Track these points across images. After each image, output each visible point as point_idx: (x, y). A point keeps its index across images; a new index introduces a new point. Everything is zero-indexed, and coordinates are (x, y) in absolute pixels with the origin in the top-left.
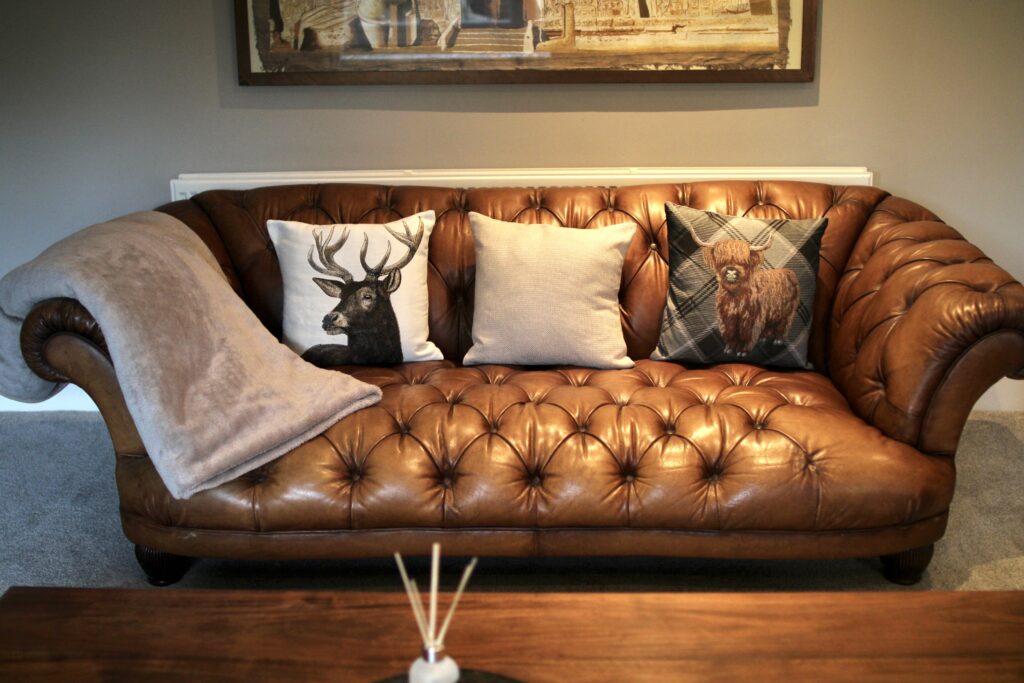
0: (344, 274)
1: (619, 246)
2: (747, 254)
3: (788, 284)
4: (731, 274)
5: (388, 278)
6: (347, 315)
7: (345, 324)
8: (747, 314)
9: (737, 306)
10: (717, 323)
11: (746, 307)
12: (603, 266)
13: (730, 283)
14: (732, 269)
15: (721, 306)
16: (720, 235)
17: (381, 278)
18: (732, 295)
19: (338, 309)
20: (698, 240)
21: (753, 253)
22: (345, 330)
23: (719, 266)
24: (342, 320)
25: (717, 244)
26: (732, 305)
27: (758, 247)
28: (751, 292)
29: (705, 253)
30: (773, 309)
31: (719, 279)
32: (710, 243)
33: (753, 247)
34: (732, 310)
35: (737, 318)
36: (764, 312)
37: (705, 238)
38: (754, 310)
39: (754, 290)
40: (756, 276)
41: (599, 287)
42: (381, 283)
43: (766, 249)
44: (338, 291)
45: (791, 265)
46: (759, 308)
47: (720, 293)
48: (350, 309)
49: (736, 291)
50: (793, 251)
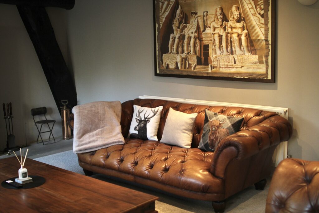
0: (141, 118)
1: (192, 119)
2: (218, 124)
3: (226, 133)
4: (214, 128)
5: (147, 120)
6: (138, 127)
7: (138, 129)
8: (215, 139)
9: (213, 137)
10: (208, 141)
11: (215, 137)
12: (187, 123)
13: (213, 131)
14: (214, 127)
15: (210, 136)
16: (214, 118)
17: (146, 120)
18: (213, 134)
19: (138, 125)
20: (209, 119)
21: (220, 124)
22: (138, 130)
23: (212, 126)
24: (138, 128)
25: (213, 121)
26: (212, 136)
27: (222, 123)
28: (217, 134)
29: (209, 122)
30: (221, 139)
31: (211, 130)
32: (211, 120)
33: (221, 123)
34: (212, 138)
35: (213, 140)
36: (219, 139)
37: (210, 119)
38: (217, 139)
39: (218, 133)
40: (219, 130)
41: (184, 128)
42: (146, 121)
43: (223, 123)
44: (138, 122)
45: (228, 128)
46: (218, 139)
47: (210, 133)
48: (139, 126)
49: (214, 133)
50: (230, 124)
